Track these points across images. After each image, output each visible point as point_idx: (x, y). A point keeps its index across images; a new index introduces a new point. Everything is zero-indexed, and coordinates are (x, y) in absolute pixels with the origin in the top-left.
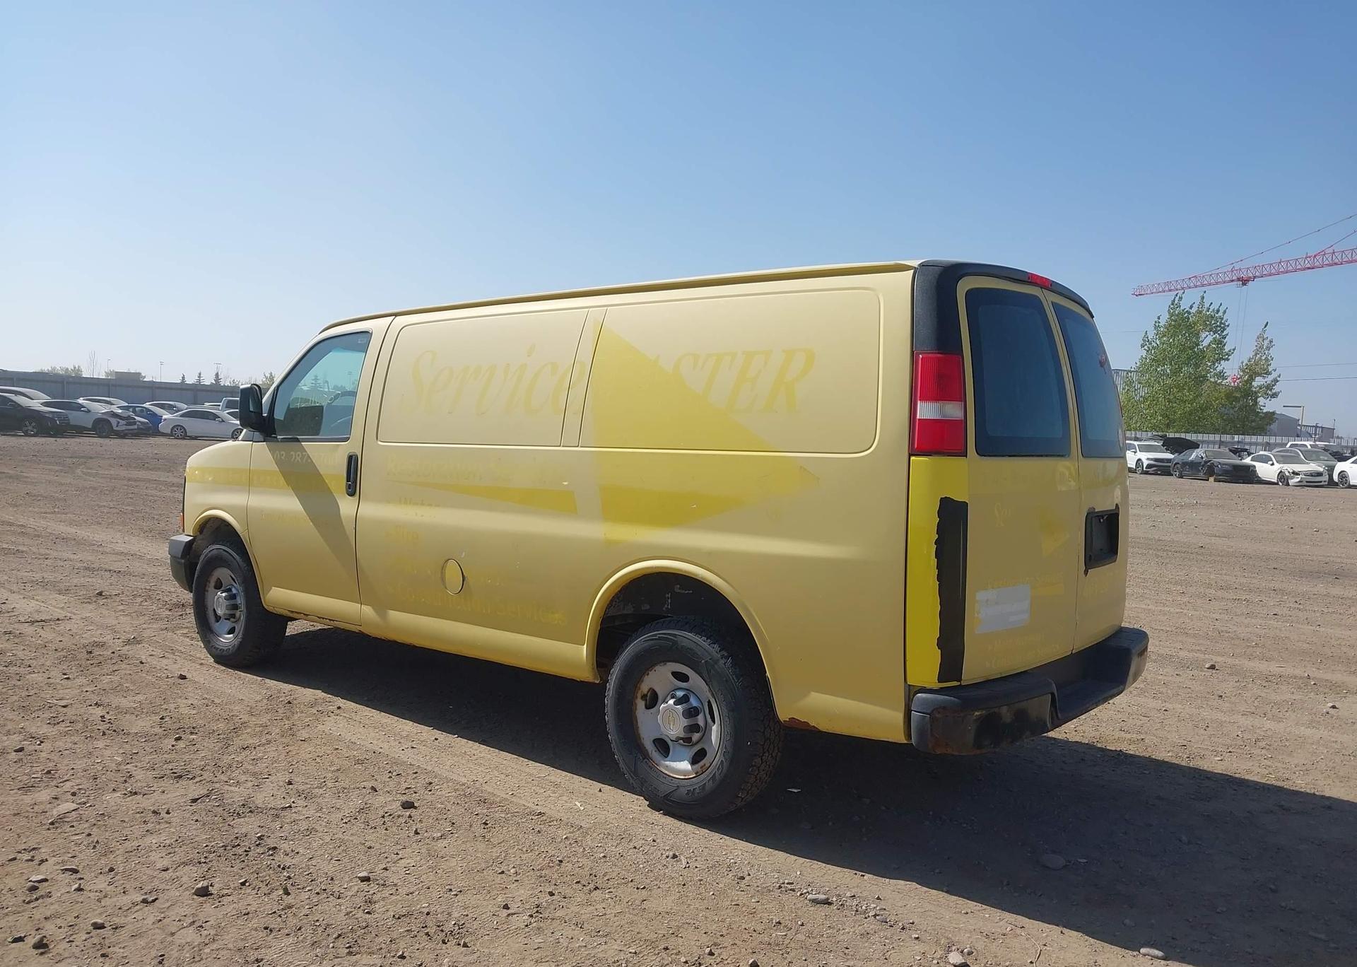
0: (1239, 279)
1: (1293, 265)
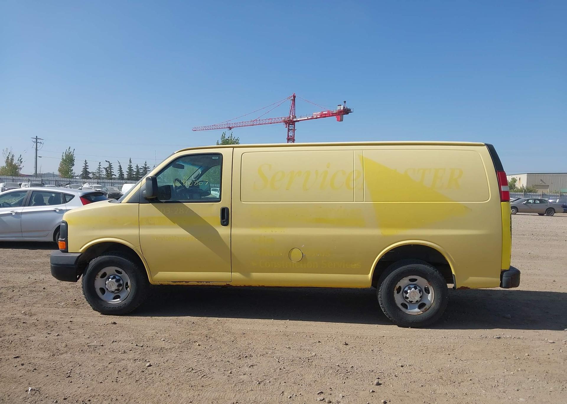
0: (228, 128)
1: (242, 124)
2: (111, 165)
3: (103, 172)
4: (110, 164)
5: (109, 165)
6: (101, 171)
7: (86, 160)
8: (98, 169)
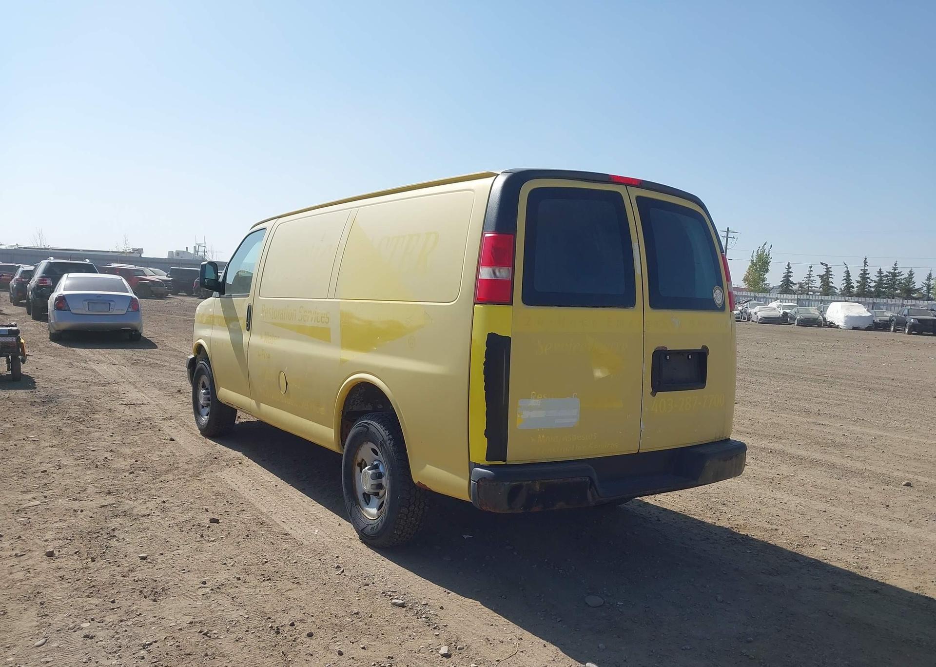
2: (830, 269)
3: (815, 282)
4: (828, 269)
5: (825, 270)
6: (812, 281)
7: (789, 263)
8: (807, 278)
